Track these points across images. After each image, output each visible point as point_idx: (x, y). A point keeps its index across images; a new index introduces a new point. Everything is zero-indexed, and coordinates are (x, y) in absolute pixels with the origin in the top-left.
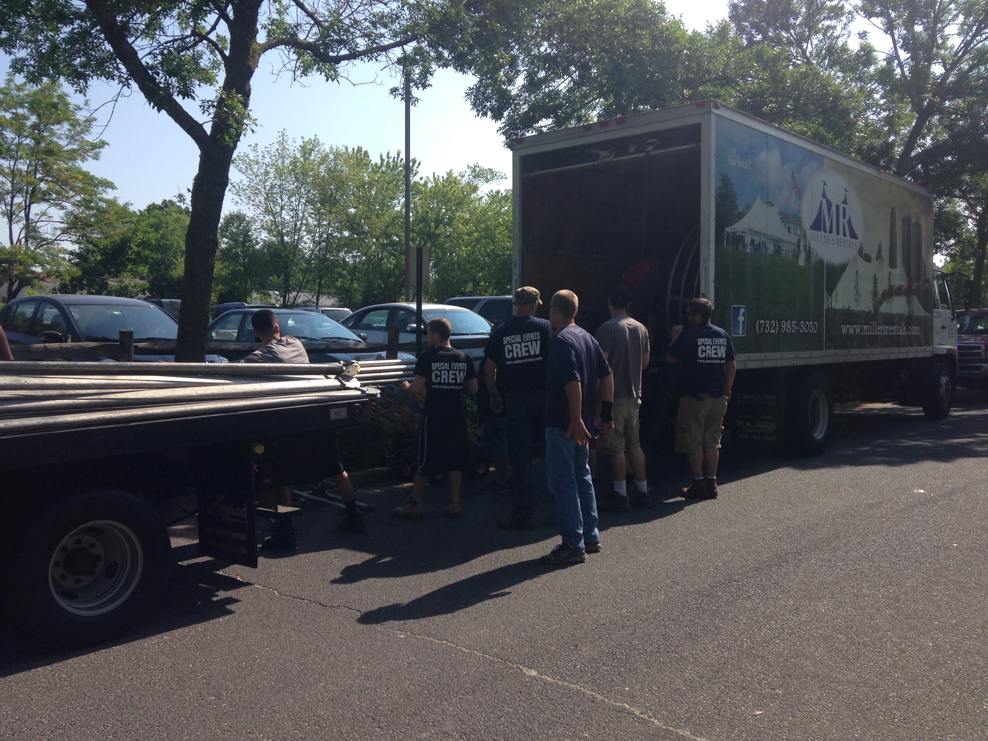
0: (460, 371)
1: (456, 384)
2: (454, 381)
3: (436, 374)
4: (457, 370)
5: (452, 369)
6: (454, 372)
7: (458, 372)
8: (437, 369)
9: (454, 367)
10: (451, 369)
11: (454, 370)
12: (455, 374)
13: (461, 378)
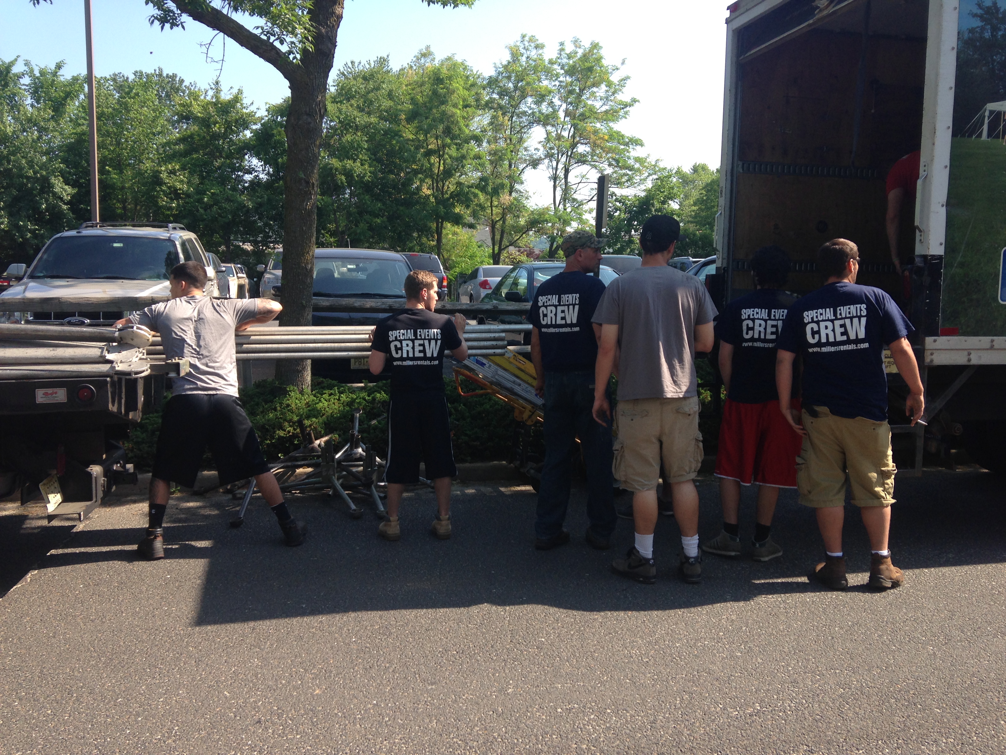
0: (430, 340)
1: (425, 358)
2: (422, 355)
3: (396, 346)
4: (425, 339)
5: (419, 337)
6: (421, 342)
7: (426, 343)
8: (396, 339)
9: (420, 335)
10: (416, 339)
11: (421, 339)
12: (423, 345)
13: (433, 349)
